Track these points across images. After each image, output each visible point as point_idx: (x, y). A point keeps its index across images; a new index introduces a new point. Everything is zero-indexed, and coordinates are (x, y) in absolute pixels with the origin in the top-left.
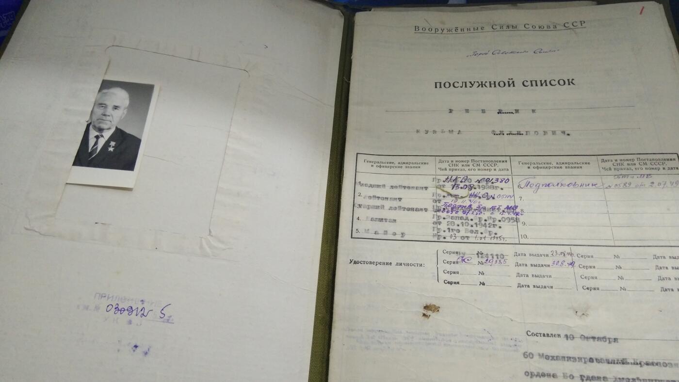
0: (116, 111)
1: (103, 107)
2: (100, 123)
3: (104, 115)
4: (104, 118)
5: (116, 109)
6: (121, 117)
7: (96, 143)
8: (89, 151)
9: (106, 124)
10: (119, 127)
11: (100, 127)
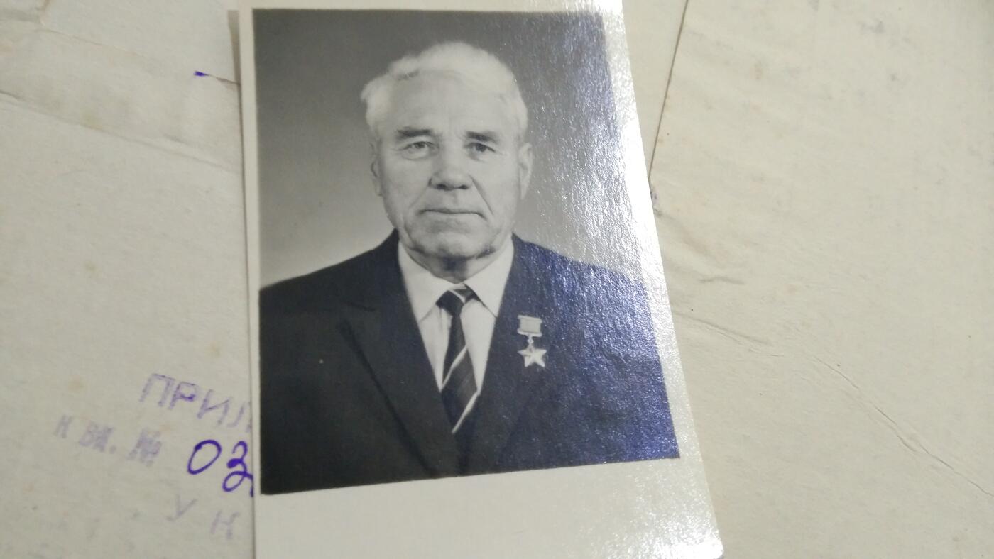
0: (486, 156)
1: (420, 145)
2: (436, 229)
3: (442, 186)
4: (446, 200)
5: (481, 148)
6: (519, 186)
7: (456, 338)
8: (440, 384)
9: (467, 231)
10: (525, 237)
11: (442, 249)
